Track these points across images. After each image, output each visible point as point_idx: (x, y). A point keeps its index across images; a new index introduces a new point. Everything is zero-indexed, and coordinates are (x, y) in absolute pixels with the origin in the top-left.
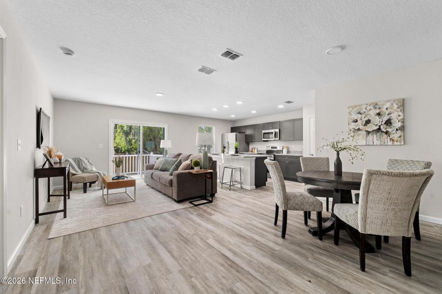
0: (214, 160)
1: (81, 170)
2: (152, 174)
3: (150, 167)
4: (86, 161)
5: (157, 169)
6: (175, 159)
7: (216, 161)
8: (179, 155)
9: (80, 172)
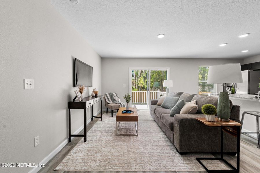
0: (234, 104)
1: (112, 100)
2: (155, 109)
3: (154, 103)
4: (115, 95)
5: (159, 105)
6: (176, 98)
7: (239, 106)
8: (181, 94)
9: (112, 102)
